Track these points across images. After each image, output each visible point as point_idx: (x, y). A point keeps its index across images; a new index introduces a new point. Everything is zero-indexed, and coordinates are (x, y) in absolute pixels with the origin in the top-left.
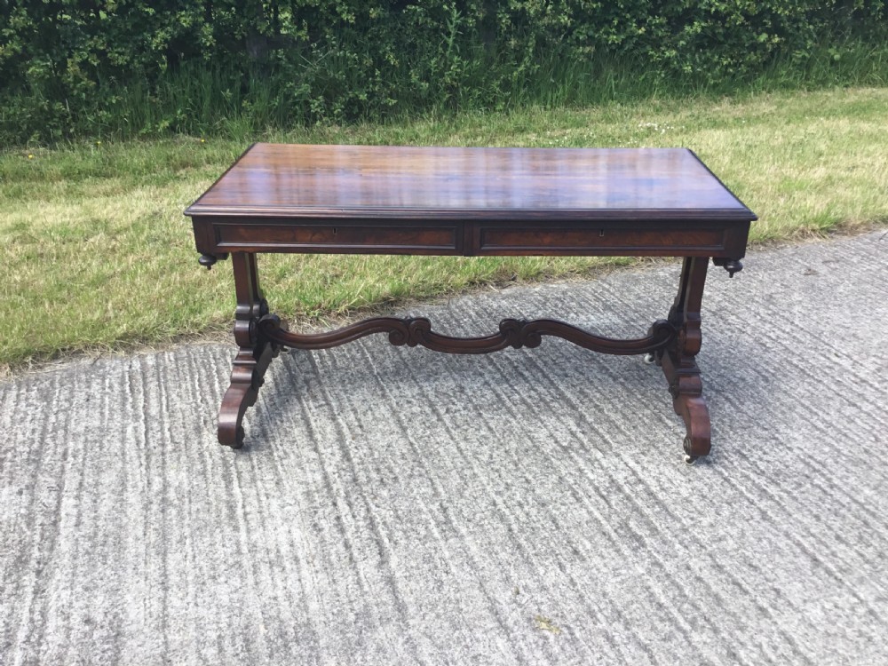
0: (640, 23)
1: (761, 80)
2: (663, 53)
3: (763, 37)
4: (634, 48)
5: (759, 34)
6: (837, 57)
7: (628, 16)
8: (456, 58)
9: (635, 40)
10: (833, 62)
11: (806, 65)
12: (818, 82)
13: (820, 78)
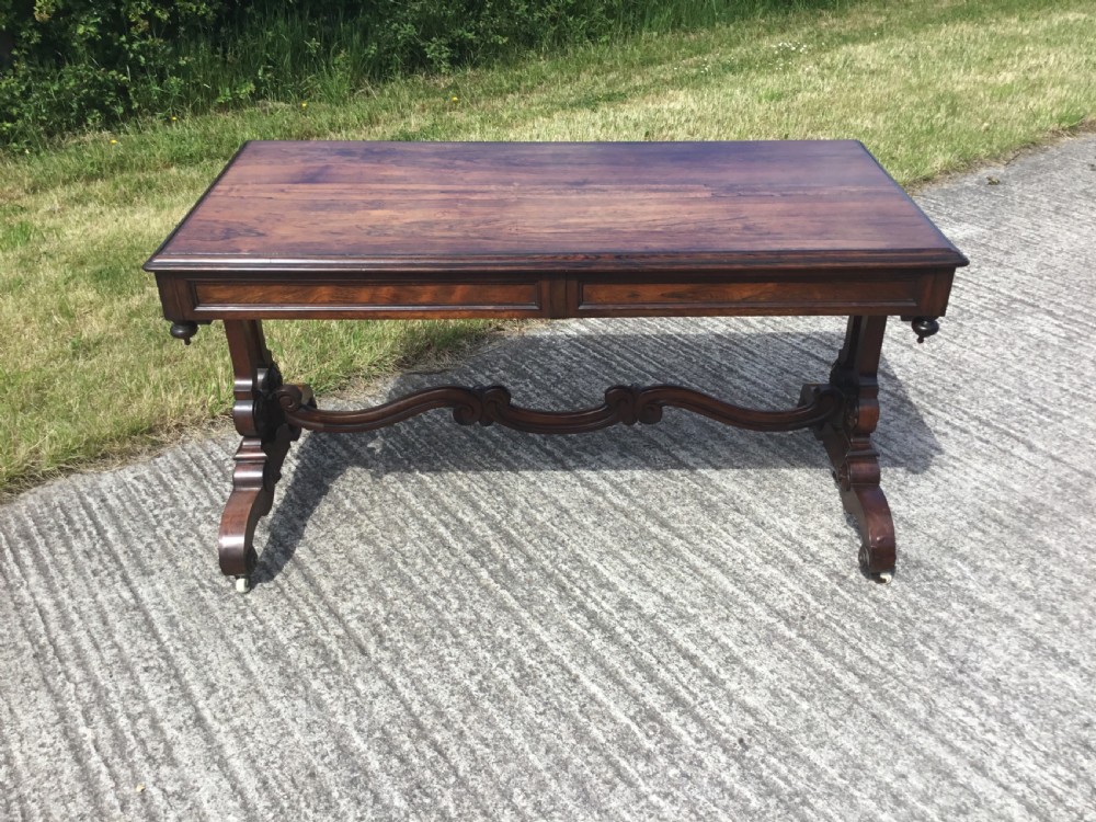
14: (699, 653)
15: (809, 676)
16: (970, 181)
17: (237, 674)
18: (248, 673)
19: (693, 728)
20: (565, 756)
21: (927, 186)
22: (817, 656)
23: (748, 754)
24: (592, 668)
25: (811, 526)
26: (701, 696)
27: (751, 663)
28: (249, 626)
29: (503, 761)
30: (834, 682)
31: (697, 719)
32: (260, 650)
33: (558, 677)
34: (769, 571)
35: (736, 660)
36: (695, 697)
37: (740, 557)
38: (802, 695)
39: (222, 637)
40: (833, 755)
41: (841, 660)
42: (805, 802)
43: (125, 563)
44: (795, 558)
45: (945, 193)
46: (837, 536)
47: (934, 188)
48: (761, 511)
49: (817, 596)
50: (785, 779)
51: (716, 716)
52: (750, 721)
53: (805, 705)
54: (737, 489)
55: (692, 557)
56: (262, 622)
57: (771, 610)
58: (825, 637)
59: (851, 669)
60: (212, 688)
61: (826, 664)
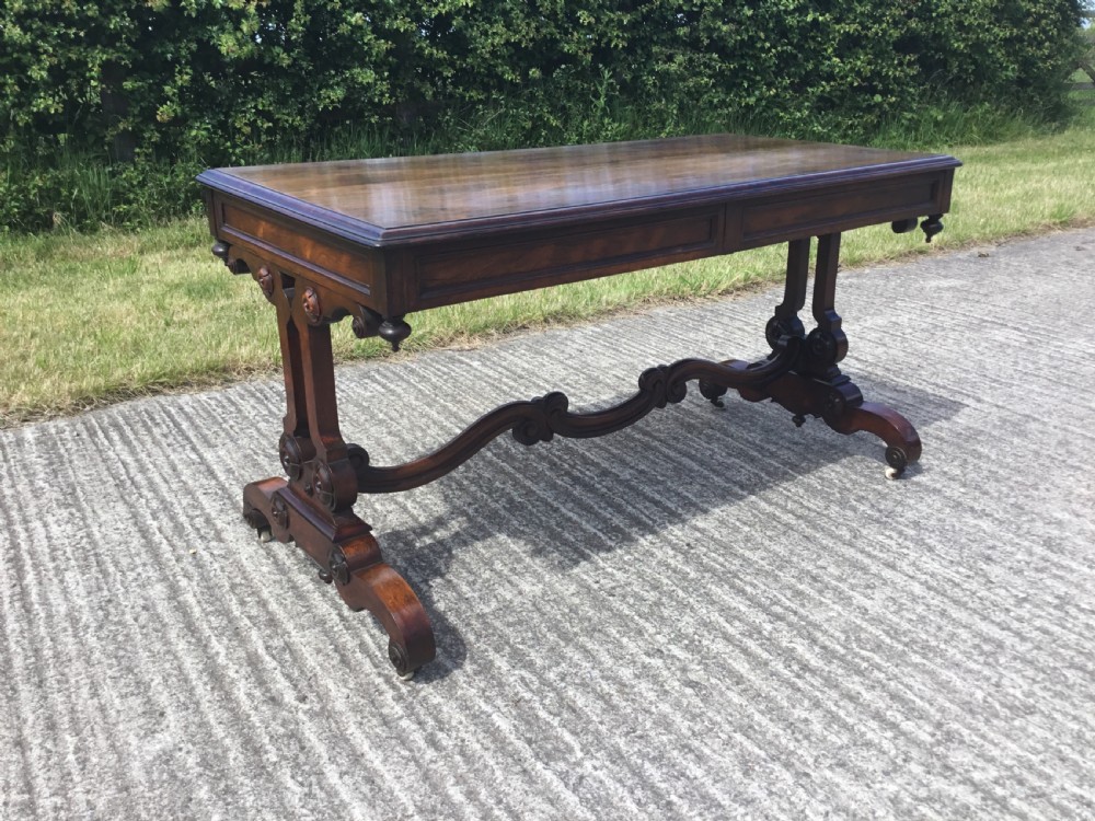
0: (770, 85)
1: (877, 141)
2: (791, 114)
3: (878, 98)
4: (764, 111)
5: (873, 95)
6: (940, 117)
7: (758, 78)
8: (606, 121)
9: (764, 103)
10: (937, 124)
11: (912, 127)
12: (926, 143)
13: (927, 139)
16: (962, 255)
21: (921, 257)
24: (570, 505)
40: (764, 554)
45: (937, 262)
47: (929, 258)
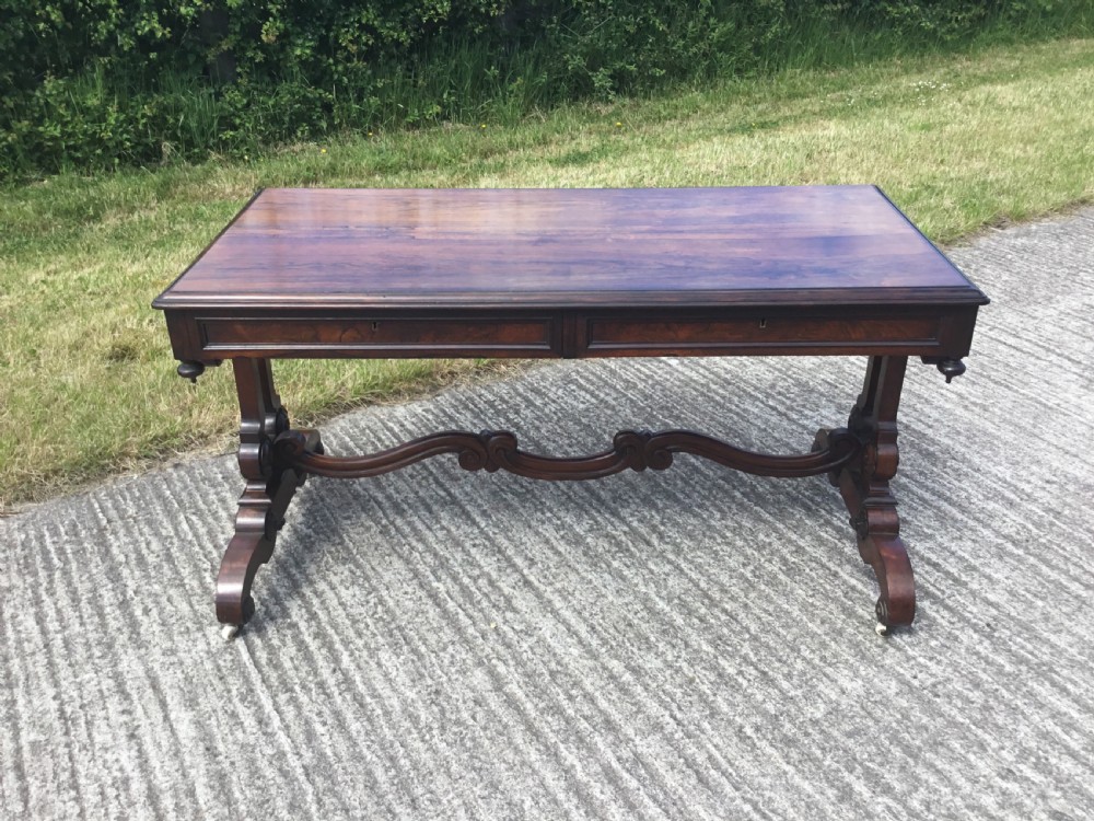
14: (941, 561)
15: (1040, 583)
17: (550, 553)
18: (558, 553)
19: (946, 613)
20: (839, 626)
22: (1045, 569)
23: (996, 634)
25: (1024, 473)
26: (948, 592)
27: (988, 571)
28: (549, 520)
29: (786, 626)
30: (1063, 588)
31: (947, 607)
32: (563, 537)
33: (820, 572)
34: (991, 506)
35: (974, 569)
36: (943, 593)
37: (964, 494)
38: (1035, 595)
39: (530, 527)
41: (1067, 573)
42: (1051, 670)
43: (434, 471)
44: (1012, 496)
46: (1048, 482)
48: (976, 460)
49: (1038, 525)
50: (1032, 653)
51: (964, 607)
52: (994, 612)
53: (1040, 603)
54: (950, 442)
55: (920, 491)
56: (559, 519)
57: (997, 533)
58: (1049, 556)
59: (1076, 579)
60: (532, 562)
61: (1054, 575)
